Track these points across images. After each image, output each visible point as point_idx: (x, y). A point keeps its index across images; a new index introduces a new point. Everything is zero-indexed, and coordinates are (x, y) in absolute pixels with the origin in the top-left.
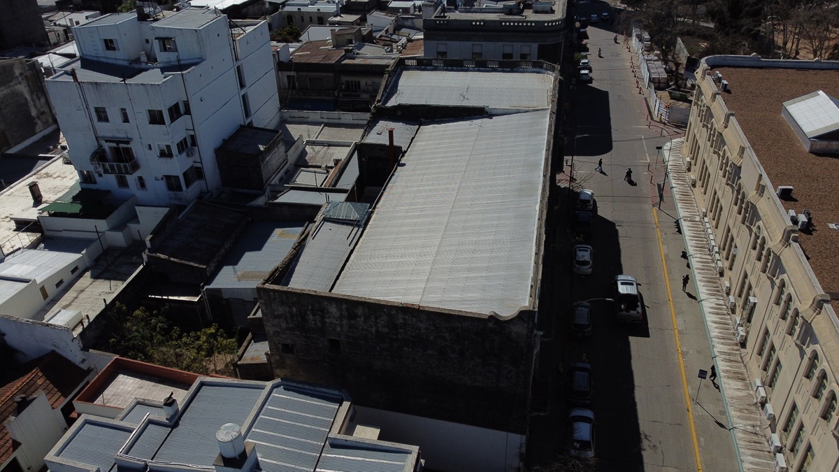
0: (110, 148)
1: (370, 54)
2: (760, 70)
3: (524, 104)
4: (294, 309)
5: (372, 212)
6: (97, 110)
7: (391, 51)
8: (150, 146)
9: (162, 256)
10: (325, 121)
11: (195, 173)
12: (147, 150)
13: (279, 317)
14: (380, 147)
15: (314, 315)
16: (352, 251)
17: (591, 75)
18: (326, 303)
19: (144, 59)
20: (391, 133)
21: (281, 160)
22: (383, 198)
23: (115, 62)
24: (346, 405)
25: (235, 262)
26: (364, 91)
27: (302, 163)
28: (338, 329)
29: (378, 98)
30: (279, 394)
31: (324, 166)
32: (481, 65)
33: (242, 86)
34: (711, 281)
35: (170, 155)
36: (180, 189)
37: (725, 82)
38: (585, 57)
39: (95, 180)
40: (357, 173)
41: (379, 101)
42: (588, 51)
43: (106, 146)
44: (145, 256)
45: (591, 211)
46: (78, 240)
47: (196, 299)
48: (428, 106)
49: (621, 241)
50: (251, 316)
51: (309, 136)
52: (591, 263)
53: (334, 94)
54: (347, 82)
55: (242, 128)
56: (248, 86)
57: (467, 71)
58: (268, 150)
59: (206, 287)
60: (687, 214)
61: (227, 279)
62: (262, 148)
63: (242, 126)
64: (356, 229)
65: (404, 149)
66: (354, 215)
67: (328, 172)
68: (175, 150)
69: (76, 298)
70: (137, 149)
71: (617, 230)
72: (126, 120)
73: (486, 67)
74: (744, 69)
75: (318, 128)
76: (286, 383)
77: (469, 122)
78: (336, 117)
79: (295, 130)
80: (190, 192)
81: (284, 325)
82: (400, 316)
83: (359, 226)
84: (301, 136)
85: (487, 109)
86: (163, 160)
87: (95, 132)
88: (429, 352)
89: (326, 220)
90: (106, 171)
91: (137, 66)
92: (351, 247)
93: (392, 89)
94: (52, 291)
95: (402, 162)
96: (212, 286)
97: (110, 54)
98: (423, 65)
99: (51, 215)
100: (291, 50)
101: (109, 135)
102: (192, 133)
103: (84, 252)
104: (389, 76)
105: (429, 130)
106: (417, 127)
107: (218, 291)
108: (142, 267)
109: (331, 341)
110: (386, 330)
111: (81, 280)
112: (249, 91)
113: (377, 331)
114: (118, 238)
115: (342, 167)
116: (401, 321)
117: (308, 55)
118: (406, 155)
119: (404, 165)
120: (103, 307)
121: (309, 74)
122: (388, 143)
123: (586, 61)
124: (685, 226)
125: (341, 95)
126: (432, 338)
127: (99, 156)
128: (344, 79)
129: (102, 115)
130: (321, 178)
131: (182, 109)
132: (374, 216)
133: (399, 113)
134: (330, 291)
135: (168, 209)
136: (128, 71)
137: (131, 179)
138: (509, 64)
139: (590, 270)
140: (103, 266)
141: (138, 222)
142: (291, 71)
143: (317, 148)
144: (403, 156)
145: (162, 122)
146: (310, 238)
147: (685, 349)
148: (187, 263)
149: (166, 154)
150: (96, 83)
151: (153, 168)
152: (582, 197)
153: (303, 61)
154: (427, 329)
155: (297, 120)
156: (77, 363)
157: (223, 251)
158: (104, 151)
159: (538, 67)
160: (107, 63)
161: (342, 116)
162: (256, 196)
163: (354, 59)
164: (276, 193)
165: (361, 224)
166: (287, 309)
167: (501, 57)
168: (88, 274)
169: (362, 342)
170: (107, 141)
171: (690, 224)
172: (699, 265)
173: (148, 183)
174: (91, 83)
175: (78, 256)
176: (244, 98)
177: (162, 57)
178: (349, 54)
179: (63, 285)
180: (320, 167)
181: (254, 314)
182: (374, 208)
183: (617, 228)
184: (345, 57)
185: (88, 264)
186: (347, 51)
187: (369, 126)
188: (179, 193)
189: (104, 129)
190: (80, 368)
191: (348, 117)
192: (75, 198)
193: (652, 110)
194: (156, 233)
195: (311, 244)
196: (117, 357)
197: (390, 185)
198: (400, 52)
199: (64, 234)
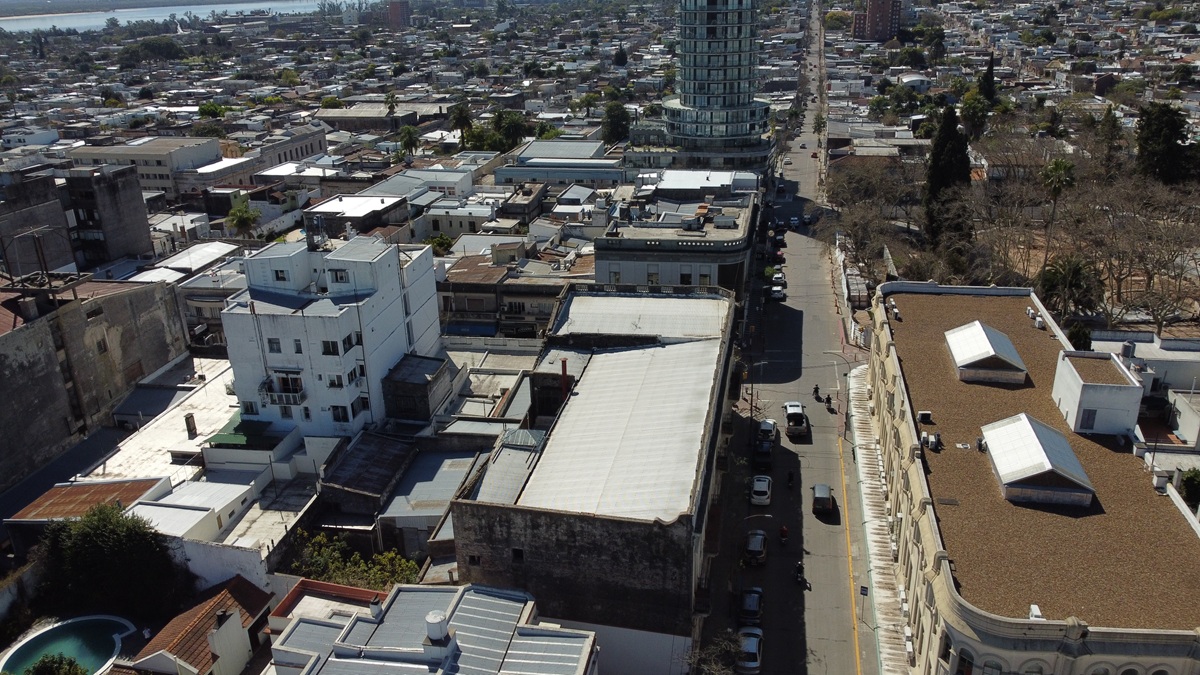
0: (279, 378)
1: (536, 273)
2: (937, 297)
3: (699, 332)
4: (483, 522)
5: (548, 439)
6: (270, 341)
7: (558, 268)
8: (320, 376)
9: (336, 486)
10: (489, 347)
11: (363, 403)
12: (317, 381)
13: (469, 529)
14: (554, 377)
15: (501, 526)
16: (531, 474)
17: (785, 291)
18: (512, 514)
19: (314, 289)
20: (564, 363)
21: (447, 390)
22: (557, 426)
23: (283, 292)
24: (530, 604)
25: (407, 492)
26: (529, 313)
27: (466, 393)
28: (523, 539)
29: (550, 326)
30: (471, 596)
31: (490, 395)
32: (655, 292)
33: (407, 314)
34: (877, 505)
35: (340, 385)
36: (346, 419)
37: (896, 310)
38: (780, 271)
39: (257, 411)
40: (528, 403)
41: (550, 330)
42: (784, 262)
43: (275, 377)
44: (319, 487)
45: (773, 442)
46: (241, 472)
47: (370, 528)
48: (601, 334)
49: (803, 472)
50: (430, 540)
51: (473, 364)
52: (769, 493)
53: (495, 317)
54: (510, 303)
55: (406, 356)
56: (412, 313)
57: (640, 297)
58: (435, 379)
59: (380, 516)
60: (863, 442)
61: (400, 508)
62: (429, 378)
63: (406, 355)
64: (533, 454)
65: (577, 378)
66: (532, 441)
67: (495, 402)
68: (345, 381)
69: (249, 528)
70: (307, 380)
71: (799, 462)
72: (299, 351)
73: (660, 292)
74: (920, 296)
75: (481, 356)
76: (476, 587)
77: (641, 351)
78: (501, 343)
79: (459, 358)
80: (355, 424)
81: (473, 538)
82: (578, 524)
83: (536, 452)
84: (465, 365)
85: (659, 338)
86: (333, 390)
87: (265, 362)
88: (603, 557)
89: (504, 446)
90: (273, 402)
91: (306, 296)
92: (530, 471)
93: (564, 317)
94: (226, 521)
95: (575, 390)
96: (386, 515)
97: (280, 284)
98: (595, 291)
99: (211, 446)
100: (447, 266)
101: (279, 365)
102: (362, 363)
103: (252, 483)
104: (561, 303)
105: (601, 359)
106: (589, 356)
107: (393, 519)
108: (315, 496)
109: (515, 551)
110: (565, 538)
111: (251, 511)
112: (414, 318)
113: (557, 540)
114: (284, 471)
115: (510, 396)
116: (578, 529)
117: (464, 273)
118: (579, 384)
119: (577, 394)
120: (284, 533)
121: (468, 294)
122: (561, 373)
123: (780, 275)
124: (860, 453)
125: (503, 317)
126: (605, 544)
127: (267, 386)
128: (507, 300)
129: (274, 346)
130: (489, 407)
131: (354, 341)
132: (549, 443)
133: (571, 342)
134: (516, 503)
135: (338, 440)
136: (300, 302)
137: (296, 410)
138: (684, 289)
139: (769, 500)
140: (272, 496)
141: (305, 453)
142: (448, 291)
143: (482, 377)
144: (576, 385)
145: (335, 352)
146: (491, 462)
147: (857, 574)
148: (361, 492)
149: (336, 384)
150: (273, 315)
151: (321, 398)
152: (763, 427)
153: (461, 281)
154: (601, 535)
155: (460, 346)
156: (261, 588)
157: (394, 481)
158: (272, 381)
159: (713, 294)
160: (276, 294)
161: (508, 343)
162: (422, 427)
163: (517, 278)
164: (444, 424)
165: (538, 450)
166: (477, 521)
167: (679, 281)
168: (257, 505)
169: (543, 551)
170: (276, 372)
171: (864, 451)
172: (868, 491)
173: (313, 414)
174: (268, 315)
175: (246, 488)
176: (409, 326)
177: (334, 288)
178: (512, 273)
179: (235, 515)
180: (486, 397)
181: (434, 538)
182: (550, 435)
183: (800, 459)
184: (508, 276)
185: (255, 497)
186: (510, 269)
187: (542, 355)
188: (345, 424)
189: (275, 359)
190: (264, 592)
191: (514, 343)
192: (237, 430)
193: (849, 333)
194: (329, 462)
195: (491, 467)
196: (303, 578)
197: (563, 413)
198: (569, 270)
199: (228, 467)
